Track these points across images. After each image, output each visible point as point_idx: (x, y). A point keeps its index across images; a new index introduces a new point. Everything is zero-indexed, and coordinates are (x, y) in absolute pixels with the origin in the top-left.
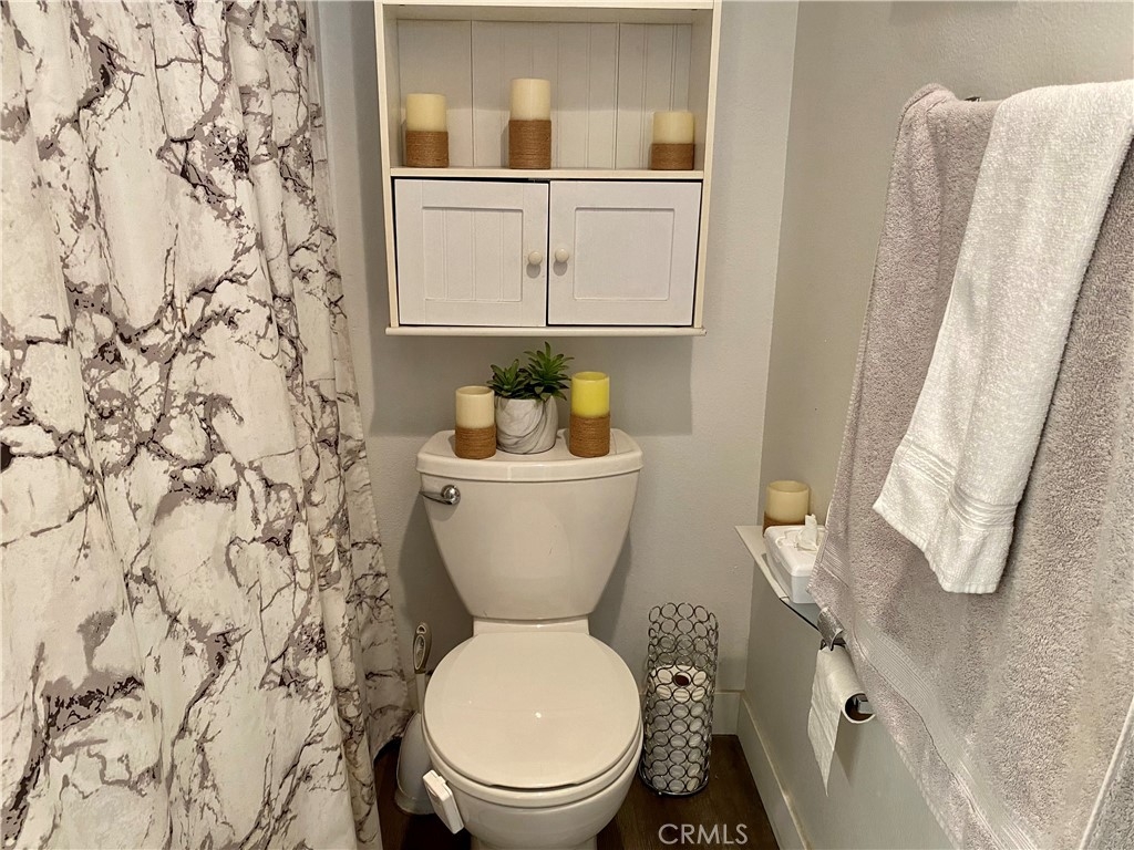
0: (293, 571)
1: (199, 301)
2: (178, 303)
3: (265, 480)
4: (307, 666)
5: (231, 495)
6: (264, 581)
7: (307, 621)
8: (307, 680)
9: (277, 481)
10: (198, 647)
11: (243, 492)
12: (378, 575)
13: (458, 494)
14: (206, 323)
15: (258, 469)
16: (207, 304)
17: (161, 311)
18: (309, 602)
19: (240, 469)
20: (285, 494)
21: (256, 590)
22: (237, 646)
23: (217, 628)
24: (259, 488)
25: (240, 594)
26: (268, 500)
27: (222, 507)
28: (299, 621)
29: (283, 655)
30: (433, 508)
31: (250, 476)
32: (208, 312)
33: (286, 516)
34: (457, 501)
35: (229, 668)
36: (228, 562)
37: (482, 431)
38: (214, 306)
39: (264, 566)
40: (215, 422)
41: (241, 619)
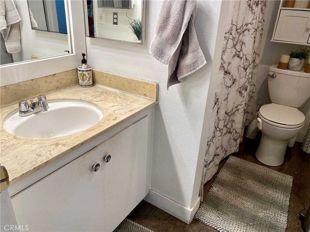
0: (246, 75)
1: (245, 26)
2: (243, 26)
3: (246, 58)
4: (243, 92)
5: (241, 58)
6: (242, 74)
7: (245, 84)
8: (243, 94)
9: (248, 59)
10: (232, 79)
11: (243, 59)
12: (253, 92)
13: (276, 76)
14: (245, 30)
15: (246, 56)
16: (246, 27)
17: (241, 27)
18: (247, 81)
19: (243, 55)
20: (248, 62)
21: (240, 75)
22: (236, 82)
23: (234, 78)
24: (245, 59)
25: (238, 74)
26: (246, 62)
27: (240, 60)
28: (244, 84)
29: (241, 88)
30: (269, 78)
31: (244, 56)
32: (246, 29)
33: (247, 65)
34: (275, 77)
35: (234, 85)
36: (238, 68)
37: (285, 64)
38: (247, 28)
39: (242, 72)
40: (242, 46)
41: (238, 79)
